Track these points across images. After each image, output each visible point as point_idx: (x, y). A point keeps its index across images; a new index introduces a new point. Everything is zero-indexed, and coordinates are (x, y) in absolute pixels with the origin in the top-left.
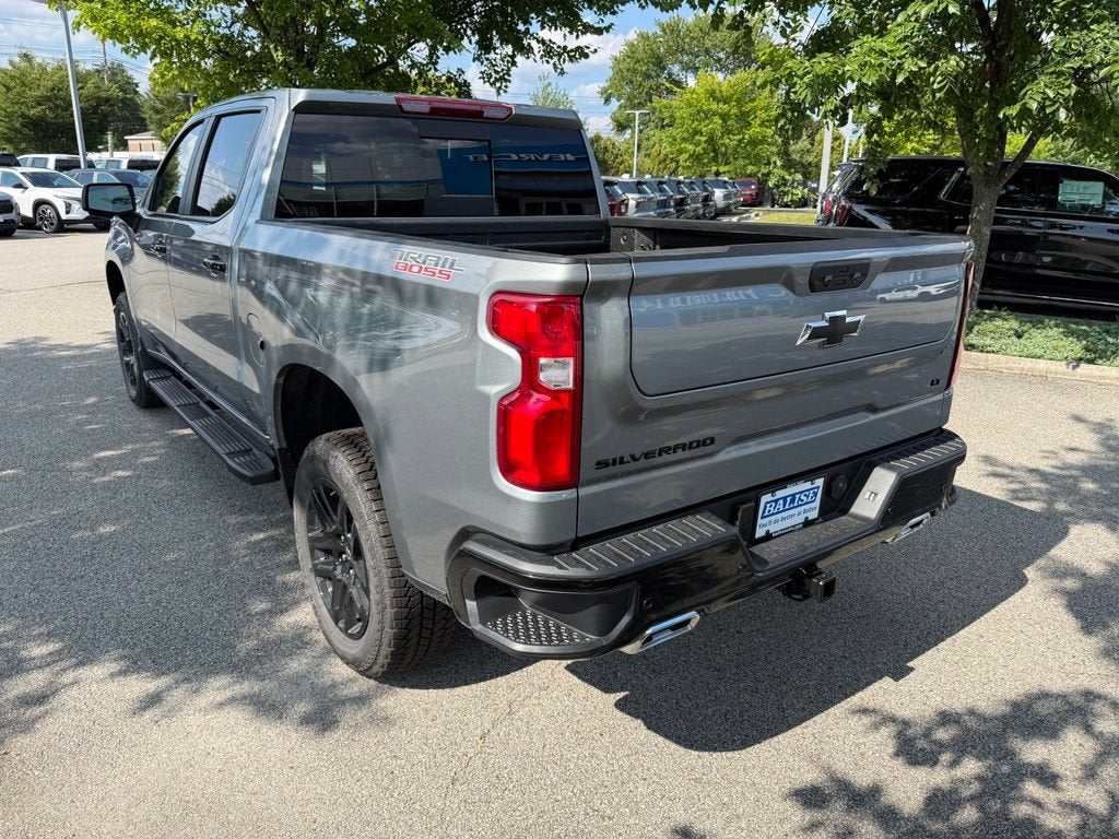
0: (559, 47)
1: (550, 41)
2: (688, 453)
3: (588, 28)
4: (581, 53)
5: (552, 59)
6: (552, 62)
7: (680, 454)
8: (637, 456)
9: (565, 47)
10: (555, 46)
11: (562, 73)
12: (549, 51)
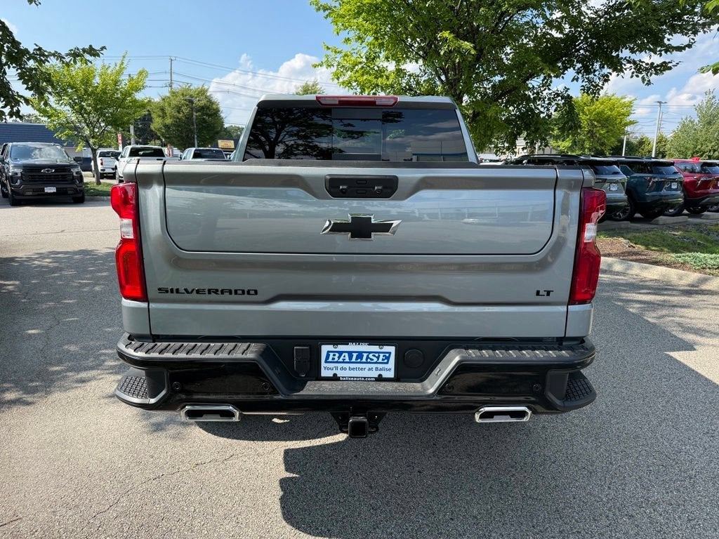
0: (647, 64)
1: (640, 61)
2: (233, 297)
3: (669, 49)
4: (664, 67)
5: (641, 73)
6: (641, 76)
7: (227, 296)
8: (190, 291)
9: (652, 64)
10: (644, 64)
11: (649, 83)
12: (638, 68)
